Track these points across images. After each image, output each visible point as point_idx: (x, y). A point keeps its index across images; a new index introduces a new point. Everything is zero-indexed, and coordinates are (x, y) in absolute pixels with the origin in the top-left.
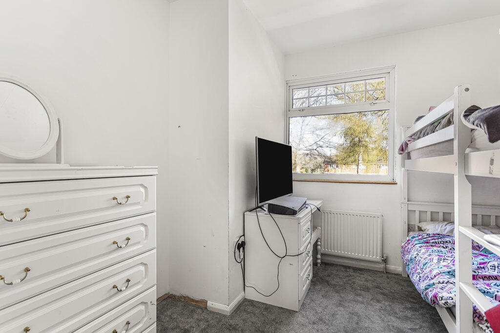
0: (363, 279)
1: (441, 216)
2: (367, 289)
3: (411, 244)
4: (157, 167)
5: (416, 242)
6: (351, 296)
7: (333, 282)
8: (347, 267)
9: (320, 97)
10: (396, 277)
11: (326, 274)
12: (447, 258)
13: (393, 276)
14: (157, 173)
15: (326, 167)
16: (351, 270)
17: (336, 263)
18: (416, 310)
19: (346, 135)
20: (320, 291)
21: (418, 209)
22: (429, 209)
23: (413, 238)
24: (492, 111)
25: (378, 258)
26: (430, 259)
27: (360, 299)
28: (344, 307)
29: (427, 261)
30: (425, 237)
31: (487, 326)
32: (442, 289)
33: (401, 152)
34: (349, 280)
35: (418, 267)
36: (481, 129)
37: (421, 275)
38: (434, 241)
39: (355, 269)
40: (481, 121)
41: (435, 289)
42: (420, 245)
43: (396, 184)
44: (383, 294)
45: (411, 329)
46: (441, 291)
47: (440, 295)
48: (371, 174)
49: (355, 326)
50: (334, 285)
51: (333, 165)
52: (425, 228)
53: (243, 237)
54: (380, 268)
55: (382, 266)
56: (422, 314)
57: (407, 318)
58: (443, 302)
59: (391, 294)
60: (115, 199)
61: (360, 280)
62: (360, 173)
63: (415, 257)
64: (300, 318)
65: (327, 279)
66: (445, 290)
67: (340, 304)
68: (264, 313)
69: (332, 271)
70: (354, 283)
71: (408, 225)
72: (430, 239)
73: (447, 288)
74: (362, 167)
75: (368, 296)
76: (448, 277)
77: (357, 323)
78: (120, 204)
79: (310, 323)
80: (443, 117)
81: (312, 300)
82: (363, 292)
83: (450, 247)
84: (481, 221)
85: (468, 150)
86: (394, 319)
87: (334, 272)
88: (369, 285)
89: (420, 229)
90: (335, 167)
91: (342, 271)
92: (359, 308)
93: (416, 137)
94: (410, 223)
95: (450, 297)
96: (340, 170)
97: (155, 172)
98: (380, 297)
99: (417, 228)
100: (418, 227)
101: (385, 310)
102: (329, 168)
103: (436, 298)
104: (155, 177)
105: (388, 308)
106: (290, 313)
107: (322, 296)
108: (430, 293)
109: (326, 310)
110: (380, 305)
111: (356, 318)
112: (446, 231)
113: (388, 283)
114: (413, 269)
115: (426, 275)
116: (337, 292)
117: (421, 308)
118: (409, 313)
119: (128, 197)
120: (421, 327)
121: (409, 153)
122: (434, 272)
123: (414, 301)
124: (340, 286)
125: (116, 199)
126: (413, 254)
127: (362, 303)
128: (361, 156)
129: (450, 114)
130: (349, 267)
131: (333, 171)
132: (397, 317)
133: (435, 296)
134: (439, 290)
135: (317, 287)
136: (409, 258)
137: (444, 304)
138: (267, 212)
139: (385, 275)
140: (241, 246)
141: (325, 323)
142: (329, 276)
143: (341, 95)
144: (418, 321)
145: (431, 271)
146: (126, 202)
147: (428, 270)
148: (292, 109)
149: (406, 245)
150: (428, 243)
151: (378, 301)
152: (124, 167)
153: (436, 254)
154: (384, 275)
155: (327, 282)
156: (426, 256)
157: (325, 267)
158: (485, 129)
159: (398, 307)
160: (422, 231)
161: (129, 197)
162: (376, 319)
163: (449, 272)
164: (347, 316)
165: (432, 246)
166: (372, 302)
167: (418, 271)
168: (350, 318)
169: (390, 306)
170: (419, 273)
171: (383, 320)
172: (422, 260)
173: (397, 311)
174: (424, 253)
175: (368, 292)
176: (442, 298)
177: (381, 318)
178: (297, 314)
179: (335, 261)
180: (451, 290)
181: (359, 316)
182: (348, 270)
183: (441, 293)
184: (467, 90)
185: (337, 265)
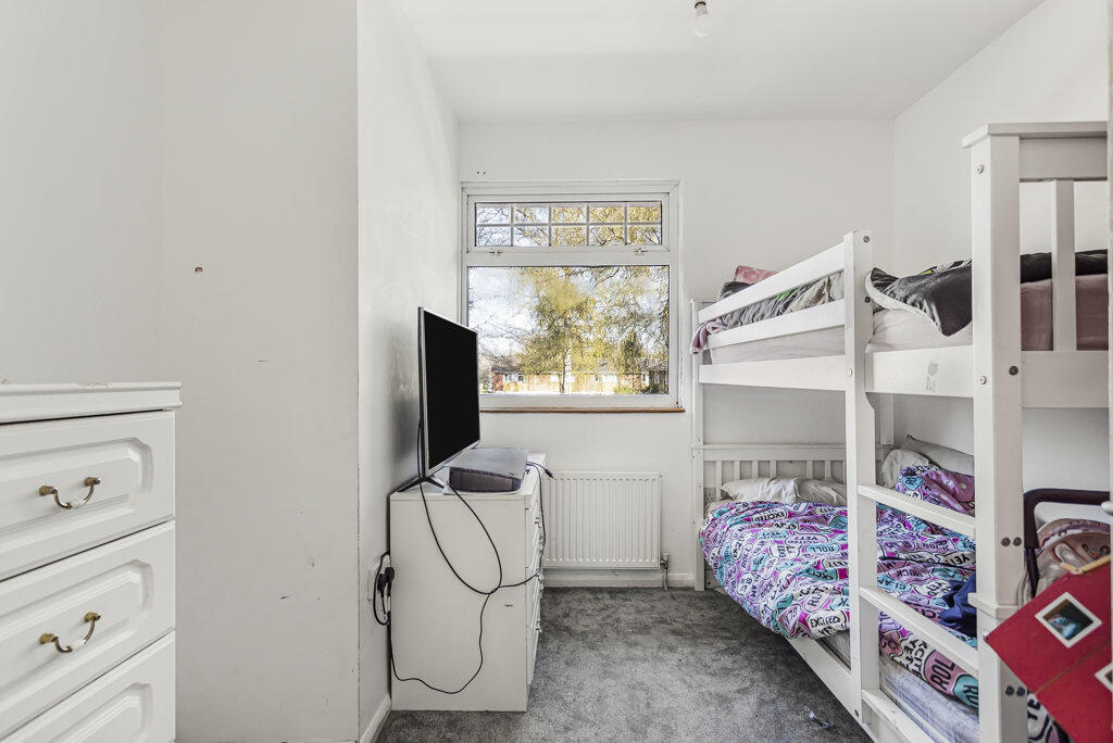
0: (632, 610)
1: (773, 469)
2: (645, 629)
3: (720, 526)
4: (178, 384)
5: (729, 523)
6: (621, 651)
7: (579, 628)
8: (595, 591)
9: (487, 229)
10: (688, 593)
11: (560, 613)
12: (792, 545)
13: (680, 592)
14: (180, 404)
15: (497, 381)
16: (606, 596)
17: (572, 586)
18: (735, 652)
19: (541, 310)
20: (558, 653)
21: (718, 457)
22: (737, 457)
23: (721, 513)
24: (939, 280)
25: (655, 562)
26: (766, 551)
27: (638, 652)
28: (617, 677)
29: (760, 556)
30: (742, 509)
31: (907, 658)
32: (813, 603)
33: (697, 350)
34: (609, 616)
35: (744, 570)
36: (922, 312)
37: (756, 584)
38: (757, 515)
39: (613, 592)
40: (925, 297)
41: (798, 607)
42: (739, 526)
43: (684, 411)
44: (675, 632)
45: (738, 691)
46: (813, 608)
47: (813, 616)
48: (586, 393)
49: (646, 712)
50: (583, 633)
51: (513, 376)
52: (736, 493)
53: (387, 557)
54: (657, 582)
55: (659, 576)
56: (747, 657)
57: (726, 672)
58: (821, 628)
59: (689, 631)
60: (45, 491)
61: (626, 612)
62: (569, 391)
63: (735, 551)
64: (534, 728)
65: (566, 622)
66: (819, 604)
67: (605, 672)
68: (449, 735)
69: (570, 605)
70: (618, 621)
71: (705, 489)
72: (750, 512)
73: (821, 602)
74: (570, 379)
75: (650, 643)
76: (810, 579)
77: (648, 705)
78: (69, 507)
79: (557, 732)
80: (807, 286)
81: (549, 677)
82: (640, 638)
83: (788, 524)
84: (811, 472)
85: (869, 348)
86: (707, 679)
87: (575, 605)
88: (646, 619)
89: (726, 496)
90: (516, 379)
91: (589, 600)
92: (643, 672)
93: (731, 322)
94: (708, 486)
95: (835, 617)
96: (525, 385)
97: (172, 399)
98: (672, 639)
99: (718, 494)
100: (722, 491)
101: (687, 664)
102: (505, 381)
103: (806, 624)
104: (173, 414)
105: (692, 659)
106: (510, 718)
107: (567, 663)
108: (789, 616)
109: (582, 693)
110: (676, 655)
111: (641, 695)
112: (771, 495)
113: (677, 609)
114: (734, 575)
115: (767, 582)
116: (593, 647)
117: (743, 645)
118: (727, 661)
119: (92, 483)
120: (753, 682)
121: (707, 353)
122: (783, 575)
123: (728, 635)
124: (594, 633)
125: (54, 492)
126: (731, 544)
127: (645, 660)
128: (569, 356)
129: (822, 281)
130: (601, 590)
131: (513, 387)
132: (711, 674)
133: (803, 621)
134: (807, 607)
135: (550, 646)
136: (723, 554)
137: (822, 633)
138: (447, 489)
139: (668, 594)
140: (385, 581)
141: (587, 721)
142: (566, 615)
143: (531, 227)
144: (745, 673)
145: (775, 573)
146: (88, 498)
147: (768, 573)
148: (474, 249)
149: (711, 529)
150: (749, 520)
151: (672, 649)
152: (76, 386)
153: (772, 539)
154: (665, 594)
155: (567, 629)
156: (756, 546)
157: (553, 598)
158: (931, 310)
159: (707, 654)
160: (731, 498)
161: (96, 482)
162: (678, 687)
163: (808, 571)
164: (626, 696)
165: (759, 525)
166: (661, 654)
167: (745, 577)
168: (632, 697)
169: (693, 653)
170: (749, 581)
171: (690, 686)
172: (750, 554)
173: (707, 660)
174: (752, 541)
175: (649, 633)
176: (817, 622)
177: (685, 682)
178: (525, 718)
179: (570, 582)
180: (832, 604)
181: (647, 690)
182: (600, 596)
183: (814, 612)
184: (867, 239)
185: (575, 590)
